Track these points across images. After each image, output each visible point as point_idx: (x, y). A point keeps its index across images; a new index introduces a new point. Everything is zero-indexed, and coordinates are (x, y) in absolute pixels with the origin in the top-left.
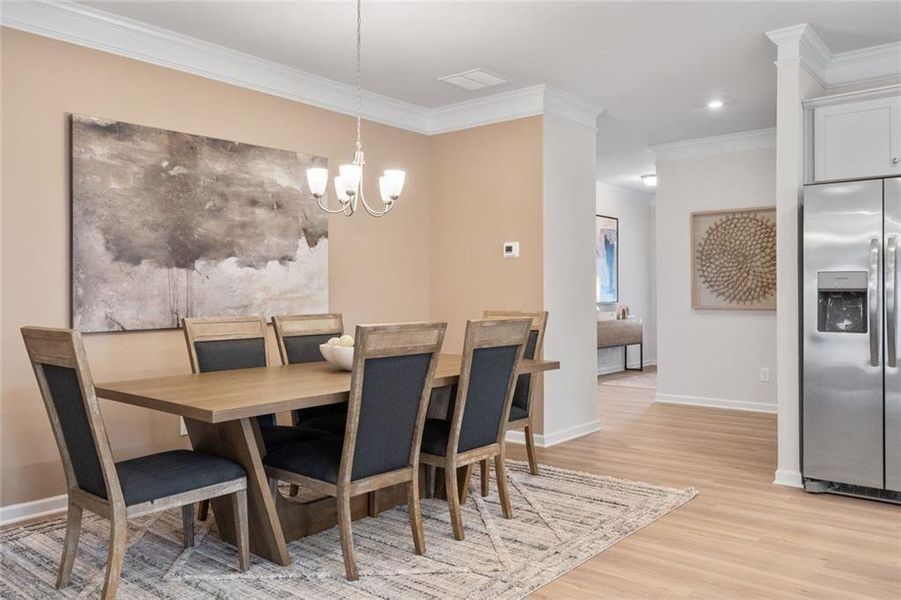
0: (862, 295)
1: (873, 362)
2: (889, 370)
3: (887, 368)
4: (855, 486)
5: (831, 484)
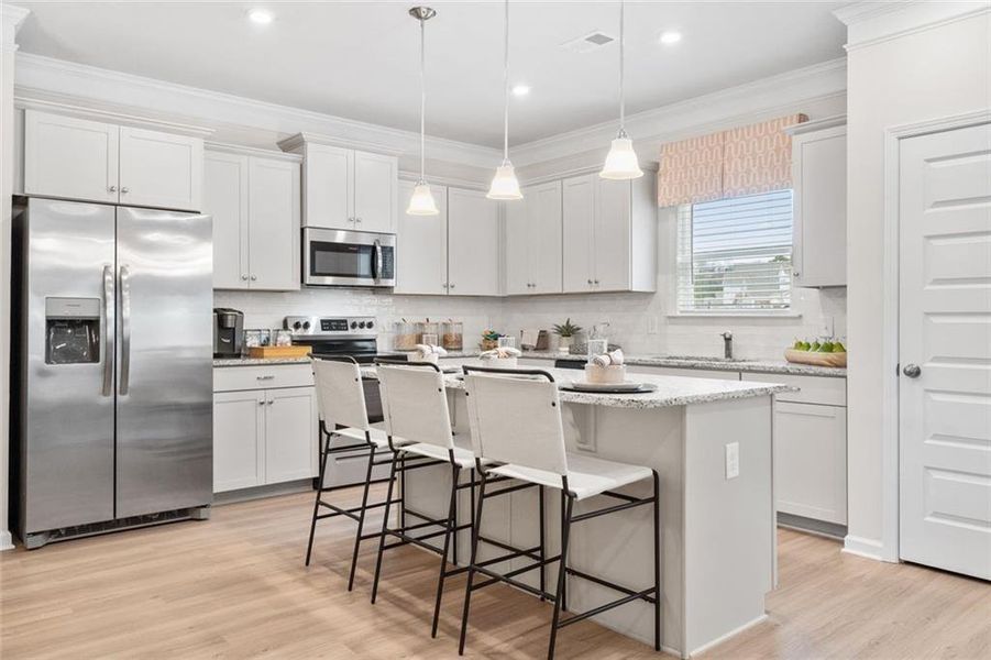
0: (93, 324)
1: (105, 393)
2: (121, 399)
3: (118, 396)
4: (82, 526)
5: (53, 532)
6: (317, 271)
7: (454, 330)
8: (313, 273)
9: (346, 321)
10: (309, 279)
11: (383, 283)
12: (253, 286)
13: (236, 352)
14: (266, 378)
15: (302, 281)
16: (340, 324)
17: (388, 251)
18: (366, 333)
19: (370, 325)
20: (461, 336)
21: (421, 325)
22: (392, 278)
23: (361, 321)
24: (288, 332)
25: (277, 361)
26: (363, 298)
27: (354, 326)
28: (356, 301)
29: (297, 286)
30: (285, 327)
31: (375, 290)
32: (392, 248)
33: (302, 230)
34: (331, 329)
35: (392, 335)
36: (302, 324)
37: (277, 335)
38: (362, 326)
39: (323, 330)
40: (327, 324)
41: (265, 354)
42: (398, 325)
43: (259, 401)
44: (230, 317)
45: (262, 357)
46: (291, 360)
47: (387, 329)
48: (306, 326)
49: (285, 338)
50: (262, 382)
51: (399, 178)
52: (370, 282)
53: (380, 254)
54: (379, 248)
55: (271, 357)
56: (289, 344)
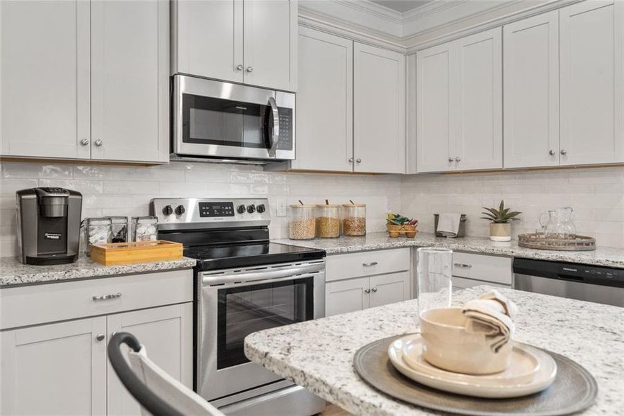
6: (192, 136)
7: (357, 213)
8: (187, 139)
9: (231, 204)
10: (182, 147)
11: (281, 154)
12: (97, 155)
13: (70, 253)
14: (109, 297)
15: (172, 150)
16: (224, 208)
17: (286, 113)
18: (255, 219)
19: (261, 209)
20: (364, 219)
21: (319, 207)
22: (290, 149)
23: (250, 203)
24: (154, 221)
25: (126, 269)
26: (251, 176)
27: (241, 210)
28: (242, 179)
29: (165, 157)
30: (152, 213)
31: (269, 164)
32: (290, 110)
33: (172, 79)
34: (212, 215)
35: (286, 220)
36: (174, 208)
37: (136, 226)
38: (251, 210)
39: (202, 215)
40: (206, 208)
41: (107, 259)
42: (294, 208)
43: (95, 336)
44: (56, 202)
45: (103, 263)
46: (150, 266)
47: (280, 214)
48: (180, 211)
49: (148, 229)
50: (99, 304)
51: (300, 23)
52: (264, 153)
53: (276, 118)
54: (275, 111)
55: (116, 263)
56: (154, 238)
